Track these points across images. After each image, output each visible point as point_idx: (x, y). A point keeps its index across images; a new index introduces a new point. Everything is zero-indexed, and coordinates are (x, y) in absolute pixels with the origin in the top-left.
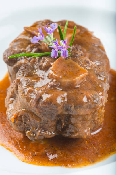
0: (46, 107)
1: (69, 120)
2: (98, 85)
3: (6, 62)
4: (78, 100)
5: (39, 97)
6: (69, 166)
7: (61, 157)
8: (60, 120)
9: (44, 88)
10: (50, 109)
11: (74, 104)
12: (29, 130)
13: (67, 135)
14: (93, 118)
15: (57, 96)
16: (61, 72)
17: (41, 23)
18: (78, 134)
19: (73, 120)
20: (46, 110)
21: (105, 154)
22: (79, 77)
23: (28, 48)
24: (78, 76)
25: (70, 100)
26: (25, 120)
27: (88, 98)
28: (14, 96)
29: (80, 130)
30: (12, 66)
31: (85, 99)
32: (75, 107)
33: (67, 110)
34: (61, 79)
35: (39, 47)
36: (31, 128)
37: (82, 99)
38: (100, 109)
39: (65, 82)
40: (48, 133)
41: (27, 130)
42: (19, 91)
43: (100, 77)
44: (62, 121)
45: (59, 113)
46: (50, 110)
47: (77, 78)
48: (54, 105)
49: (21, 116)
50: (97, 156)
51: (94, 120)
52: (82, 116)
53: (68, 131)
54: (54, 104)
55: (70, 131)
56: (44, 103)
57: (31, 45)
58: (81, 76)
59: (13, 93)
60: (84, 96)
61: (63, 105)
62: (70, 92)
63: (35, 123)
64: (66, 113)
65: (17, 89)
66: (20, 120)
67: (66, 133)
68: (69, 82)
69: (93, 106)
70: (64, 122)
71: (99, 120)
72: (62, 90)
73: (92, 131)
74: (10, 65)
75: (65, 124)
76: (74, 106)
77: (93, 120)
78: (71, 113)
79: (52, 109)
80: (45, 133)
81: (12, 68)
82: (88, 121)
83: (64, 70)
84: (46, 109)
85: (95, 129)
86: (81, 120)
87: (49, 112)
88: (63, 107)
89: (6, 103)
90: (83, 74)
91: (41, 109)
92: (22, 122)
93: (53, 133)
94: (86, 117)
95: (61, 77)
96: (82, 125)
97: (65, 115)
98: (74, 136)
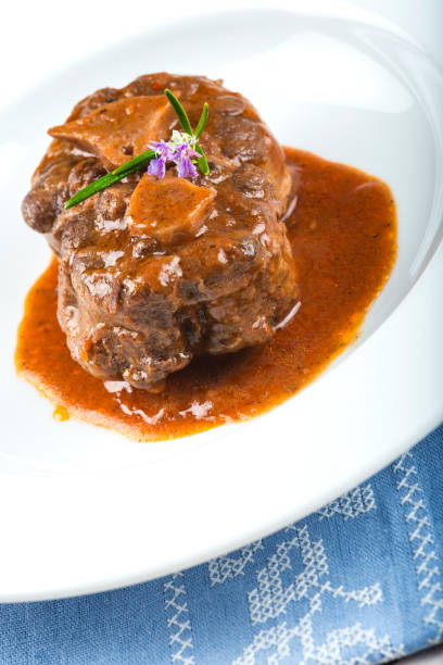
0: (143, 305)
1: (207, 316)
2: (249, 212)
3: (34, 227)
4: (208, 264)
5: (118, 288)
6: (243, 416)
7: (220, 404)
8: (188, 321)
9: (126, 262)
10: (153, 306)
11: (202, 278)
12: (128, 367)
13: (217, 349)
14: (263, 291)
15: (157, 274)
16: (152, 213)
17: (88, 102)
18: (239, 340)
19: (215, 313)
20: (145, 312)
21: (318, 363)
22: (195, 211)
23: (71, 176)
24: (192, 210)
25: (189, 270)
26: (111, 348)
27: (229, 253)
28: (71, 300)
29: (241, 329)
30: (49, 231)
31: (222, 258)
32: (205, 282)
33: (191, 295)
34: (156, 228)
35: (96, 166)
36: (130, 360)
37: (217, 258)
38: (273, 265)
39: (166, 235)
40: (170, 360)
41: (124, 370)
42: (75, 286)
43: (251, 190)
44: (194, 321)
45: (176, 307)
46: (153, 309)
47: (191, 215)
48: (156, 295)
49: (99, 342)
50: (301, 373)
51: (269, 295)
52: (230, 296)
53: (215, 340)
54: (156, 293)
55: (220, 337)
56: (133, 298)
57: (78, 167)
58: (199, 206)
59: (67, 295)
60: (218, 252)
61: (178, 287)
62: (185, 252)
63: (133, 347)
64: (193, 302)
65: (71, 285)
66: (100, 352)
67: (213, 346)
68: (175, 232)
69: (247, 266)
70: (199, 323)
71: (282, 290)
72: (167, 254)
73: (276, 319)
74: (44, 232)
75: (202, 328)
76: (202, 281)
77: (266, 295)
78: (204, 299)
79: (158, 305)
80: (164, 363)
81: (51, 235)
82: (254, 300)
83: (157, 206)
84: (144, 309)
85: (281, 313)
86: (234, 307)
87: (154, 312)
88: (180, 292)
89: (60, 322)
90: (202, 202)
91: (134, 312)
92: (107, 355)
93: (182, 355)
94: (244, 295)
95: (154, 225)
96: (240, 316)
97: (193, 307)
98: (232, 346)
